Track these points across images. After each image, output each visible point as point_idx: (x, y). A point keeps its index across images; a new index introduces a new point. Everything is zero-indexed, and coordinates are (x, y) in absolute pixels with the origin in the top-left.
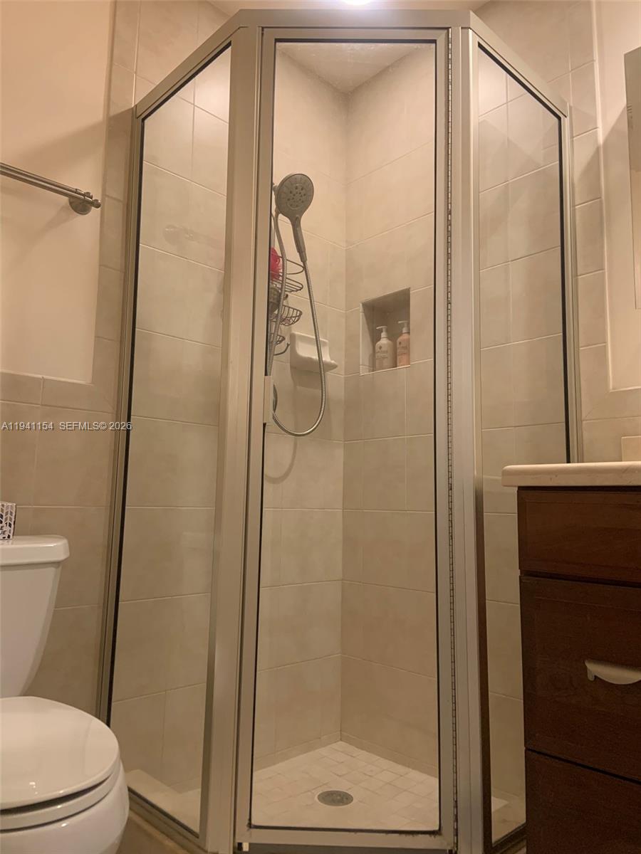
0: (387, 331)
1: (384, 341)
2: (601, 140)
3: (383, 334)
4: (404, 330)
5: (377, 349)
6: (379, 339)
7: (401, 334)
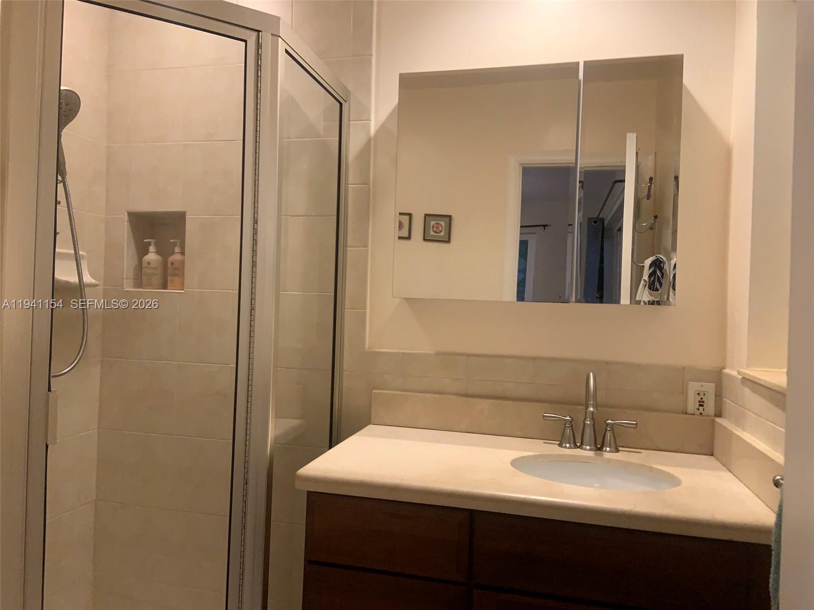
0: (156, 245)
1: (152, 256)
2: (373, 131)
3: (152, 249)
4: (177, 250)
5: (144, 264)
6: (147, 252)
7: (173, 253)
